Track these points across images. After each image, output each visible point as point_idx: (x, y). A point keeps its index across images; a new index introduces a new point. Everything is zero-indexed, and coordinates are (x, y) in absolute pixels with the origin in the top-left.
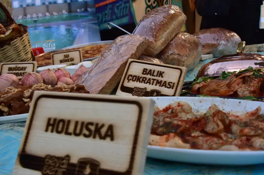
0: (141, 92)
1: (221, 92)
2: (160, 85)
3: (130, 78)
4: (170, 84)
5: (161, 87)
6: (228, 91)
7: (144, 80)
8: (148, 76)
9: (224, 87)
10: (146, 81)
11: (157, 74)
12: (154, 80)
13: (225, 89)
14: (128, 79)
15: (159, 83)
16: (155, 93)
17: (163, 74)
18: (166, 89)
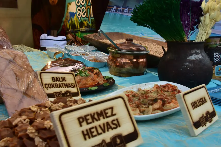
0: (60, 95)
1: (89, 84)
2: (67, 86)
3: (47, 86)
4: (72, 84)
5: (68, 88)
6: (94, 82)
7: (56, 86)
8: (58, 82)
9: (90, 81)
10: (58, 86)
11: (62, 80)
12: (62, 84)
13: (92, 82)
14: (46, 87)
15: (66, 85)
16: (68, 93)
17: (65, 79)
18: (72, 88)
